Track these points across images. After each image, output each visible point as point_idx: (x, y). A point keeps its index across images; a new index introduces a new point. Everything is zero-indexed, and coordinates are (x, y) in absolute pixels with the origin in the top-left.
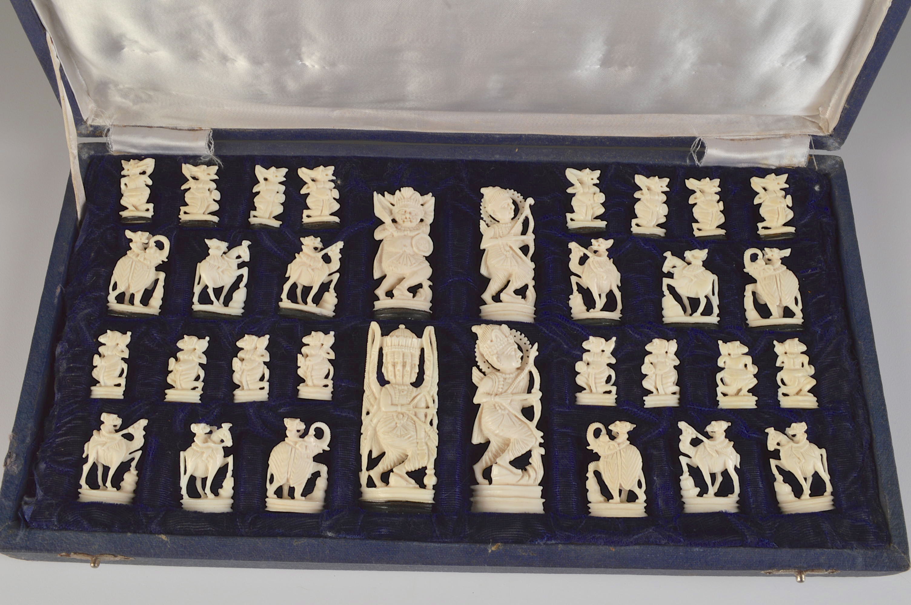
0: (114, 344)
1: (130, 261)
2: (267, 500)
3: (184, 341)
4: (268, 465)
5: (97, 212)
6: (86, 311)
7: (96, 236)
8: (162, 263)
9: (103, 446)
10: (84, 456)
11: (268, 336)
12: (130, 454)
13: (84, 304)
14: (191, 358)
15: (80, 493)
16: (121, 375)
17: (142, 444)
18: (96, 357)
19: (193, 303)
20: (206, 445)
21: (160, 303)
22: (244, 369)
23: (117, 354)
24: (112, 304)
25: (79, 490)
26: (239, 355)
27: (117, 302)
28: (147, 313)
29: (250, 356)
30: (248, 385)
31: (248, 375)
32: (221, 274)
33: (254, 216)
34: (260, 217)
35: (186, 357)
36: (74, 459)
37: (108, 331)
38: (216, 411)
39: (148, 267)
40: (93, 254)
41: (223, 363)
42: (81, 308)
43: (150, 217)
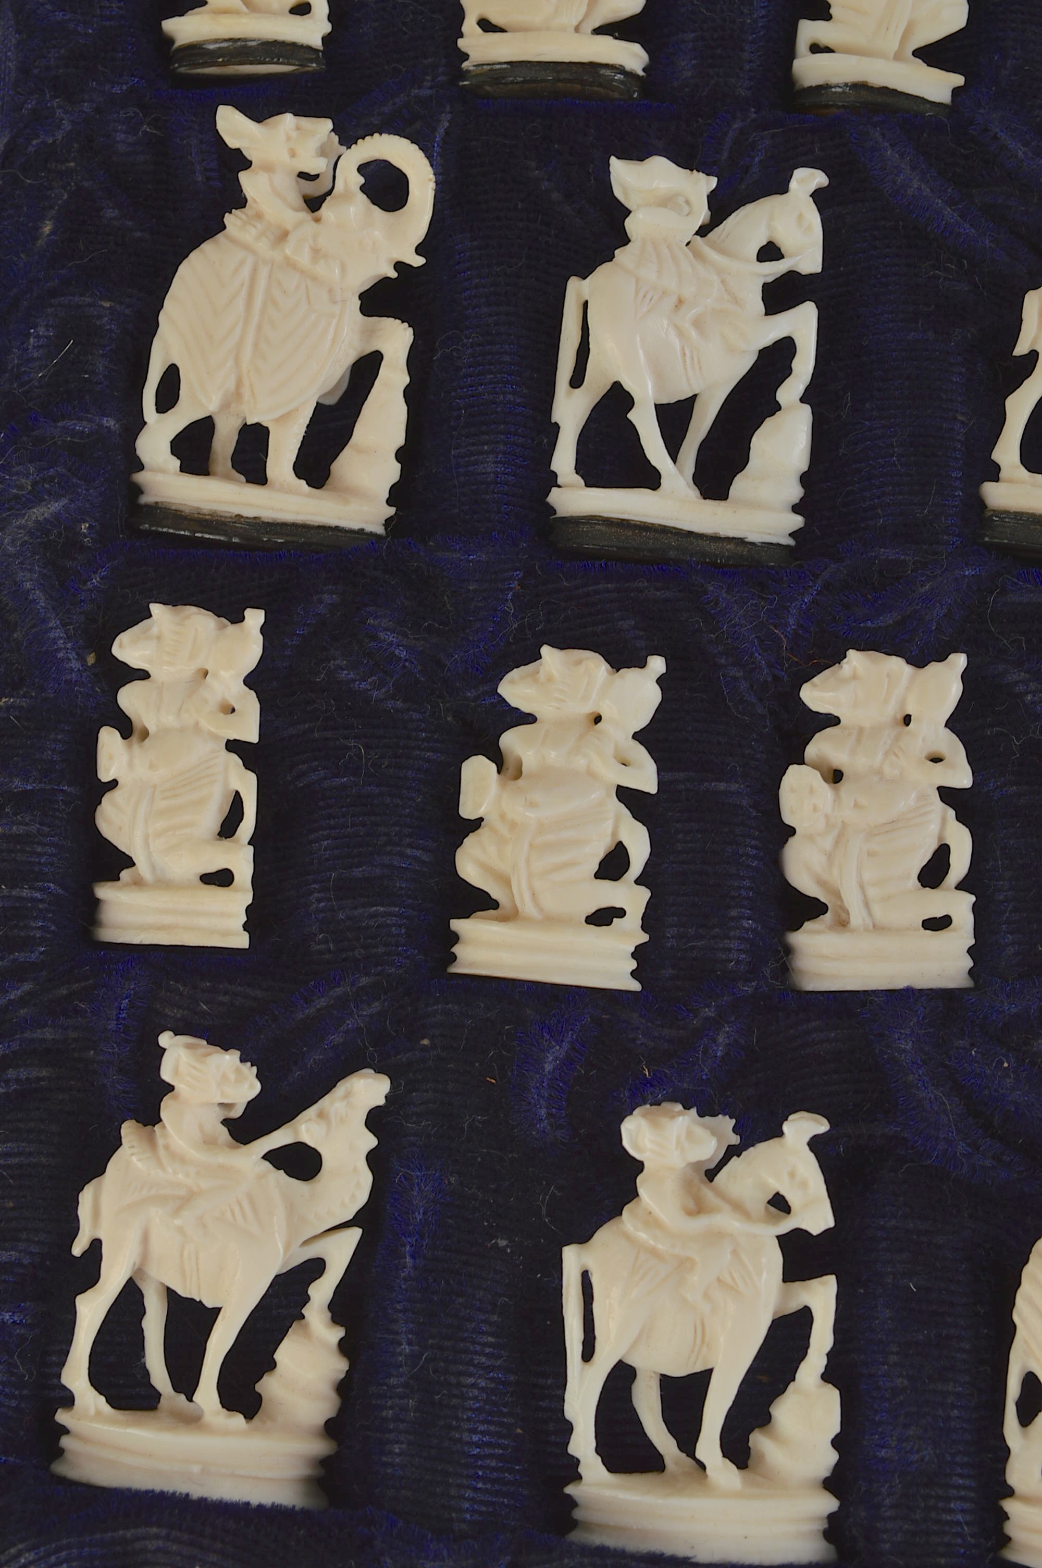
0: (188, 669)
1: (242, 263)
2: (1009, 1506)
3: (542, 676)
4: (1010, 1330)
5: (59, 16)
6: (41, 512)
7: (59, 136)
8: (393, 274)
9: (177, 1212)
10: (78, 1249)
11: (959, 661)
12: (307, 1242)
13: (27, 476)
14: (580, 762)
15: (65, 1431)
16: (228, 829)
17: (362, 1197)
18: (109, 738)
19: (552, 480)
20: (700, 1224)
21: (392, 472)
22: (844, 825)
23: (205, 724)
24: (159, 478)
25: (62, 1417)
26: (811, 751)
27: (183, 469)
28: (333, 521)
29: (880, 757)
30: (867, 904)
31: (871, 854)
32: (693, 333)
33: (816, 48)
34: (848, 51)
35: (553, 756)
36: (26, 1261)
37: (155, 608)
38: (720, 1039)
39: (330, 291)
40: (47, 229)
41: (734, 787)
42: (16, 497)
43: (316, 42)
